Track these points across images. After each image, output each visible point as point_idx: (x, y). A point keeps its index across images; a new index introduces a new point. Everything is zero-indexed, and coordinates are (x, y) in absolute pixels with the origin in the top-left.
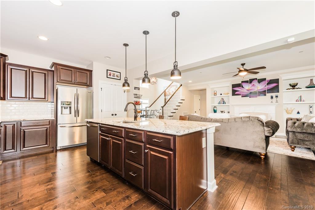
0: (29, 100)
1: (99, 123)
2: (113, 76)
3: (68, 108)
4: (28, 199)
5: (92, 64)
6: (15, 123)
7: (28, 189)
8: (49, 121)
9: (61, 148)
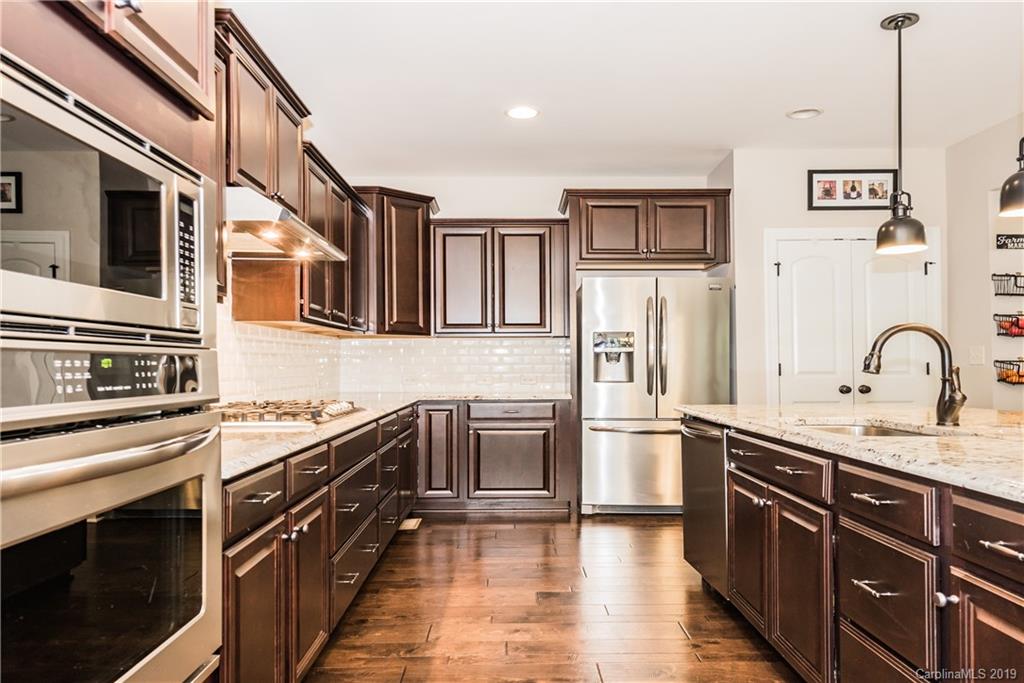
0: (493, 331)
1: (729, 427)
2: (847, 196)
3: (623, 357)
4: (447, 655)
5: (726, 164)
6: (453, 407)
7: (458, 623)
8: (554, 406)
9: (598, 511)
